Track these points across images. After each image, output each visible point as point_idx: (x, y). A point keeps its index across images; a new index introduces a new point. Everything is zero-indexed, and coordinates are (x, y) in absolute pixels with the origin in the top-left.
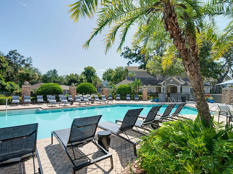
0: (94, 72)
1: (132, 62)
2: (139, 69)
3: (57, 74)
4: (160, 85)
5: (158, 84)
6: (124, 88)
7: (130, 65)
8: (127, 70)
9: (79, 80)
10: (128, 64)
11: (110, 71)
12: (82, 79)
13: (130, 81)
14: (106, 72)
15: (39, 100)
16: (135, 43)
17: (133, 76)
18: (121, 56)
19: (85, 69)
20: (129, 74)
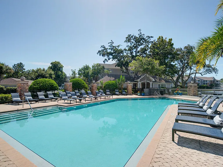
0: (62, 67)
1: (107, 60)
2: (116, 66)
3: (24, 68)
4: (136, 81)
5: (135, 80)
6: (112, 84)
7: (106, 63)
8: (103, 68)
9: (48, 75)
10: (104, 61)
11: (87, 68)
12: (51, 75)
13: (111, 77)
14: (83, 68)
15: (41, 97)
16: (111, 43)
17: (109, 73)
18: (97, 53)
19: (51, 63)
20: (106, 70)
